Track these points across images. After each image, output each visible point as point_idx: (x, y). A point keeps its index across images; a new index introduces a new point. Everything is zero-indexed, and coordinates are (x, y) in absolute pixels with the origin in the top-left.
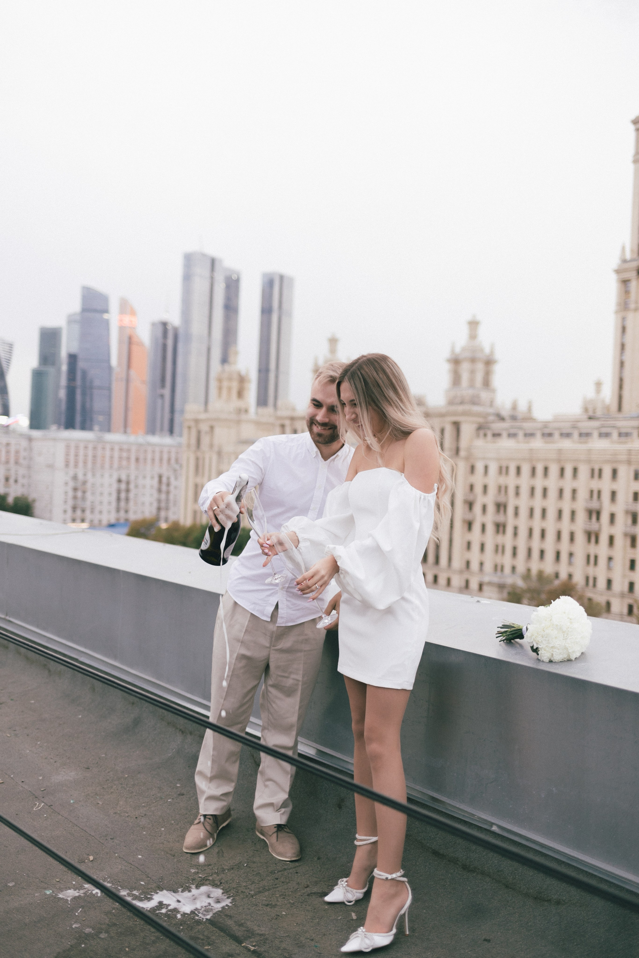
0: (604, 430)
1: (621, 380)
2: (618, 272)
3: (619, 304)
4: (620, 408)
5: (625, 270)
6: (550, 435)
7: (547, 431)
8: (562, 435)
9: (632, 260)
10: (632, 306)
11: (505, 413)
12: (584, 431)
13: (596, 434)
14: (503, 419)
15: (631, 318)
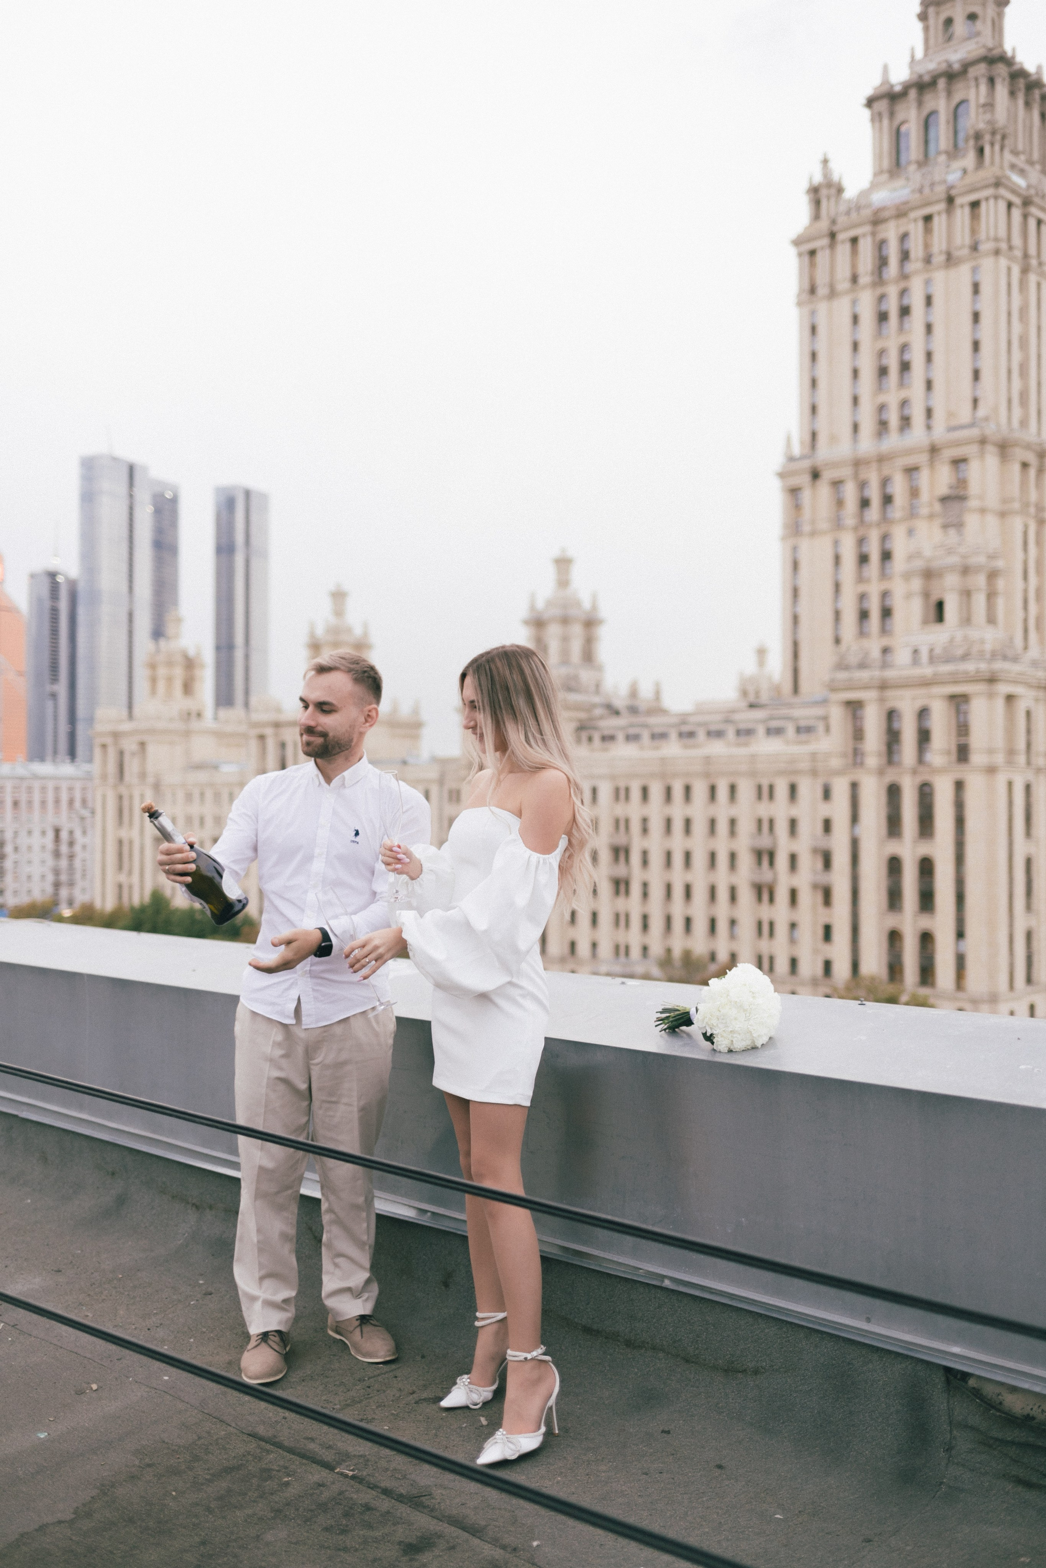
0: (774, 724)
1: (796, 645)
2: (782, 475)
3: (786, 526)
4: (796, 689)
5: (794, 473)
6: (691, 734)
7: (686, 729)
8: (709, 734)
9: (803, 457)
10: (806, 528)
11: (620, 703)
12: (742, 726)
13: (761, 730)
14: (617, 713)
15: (805, 545)
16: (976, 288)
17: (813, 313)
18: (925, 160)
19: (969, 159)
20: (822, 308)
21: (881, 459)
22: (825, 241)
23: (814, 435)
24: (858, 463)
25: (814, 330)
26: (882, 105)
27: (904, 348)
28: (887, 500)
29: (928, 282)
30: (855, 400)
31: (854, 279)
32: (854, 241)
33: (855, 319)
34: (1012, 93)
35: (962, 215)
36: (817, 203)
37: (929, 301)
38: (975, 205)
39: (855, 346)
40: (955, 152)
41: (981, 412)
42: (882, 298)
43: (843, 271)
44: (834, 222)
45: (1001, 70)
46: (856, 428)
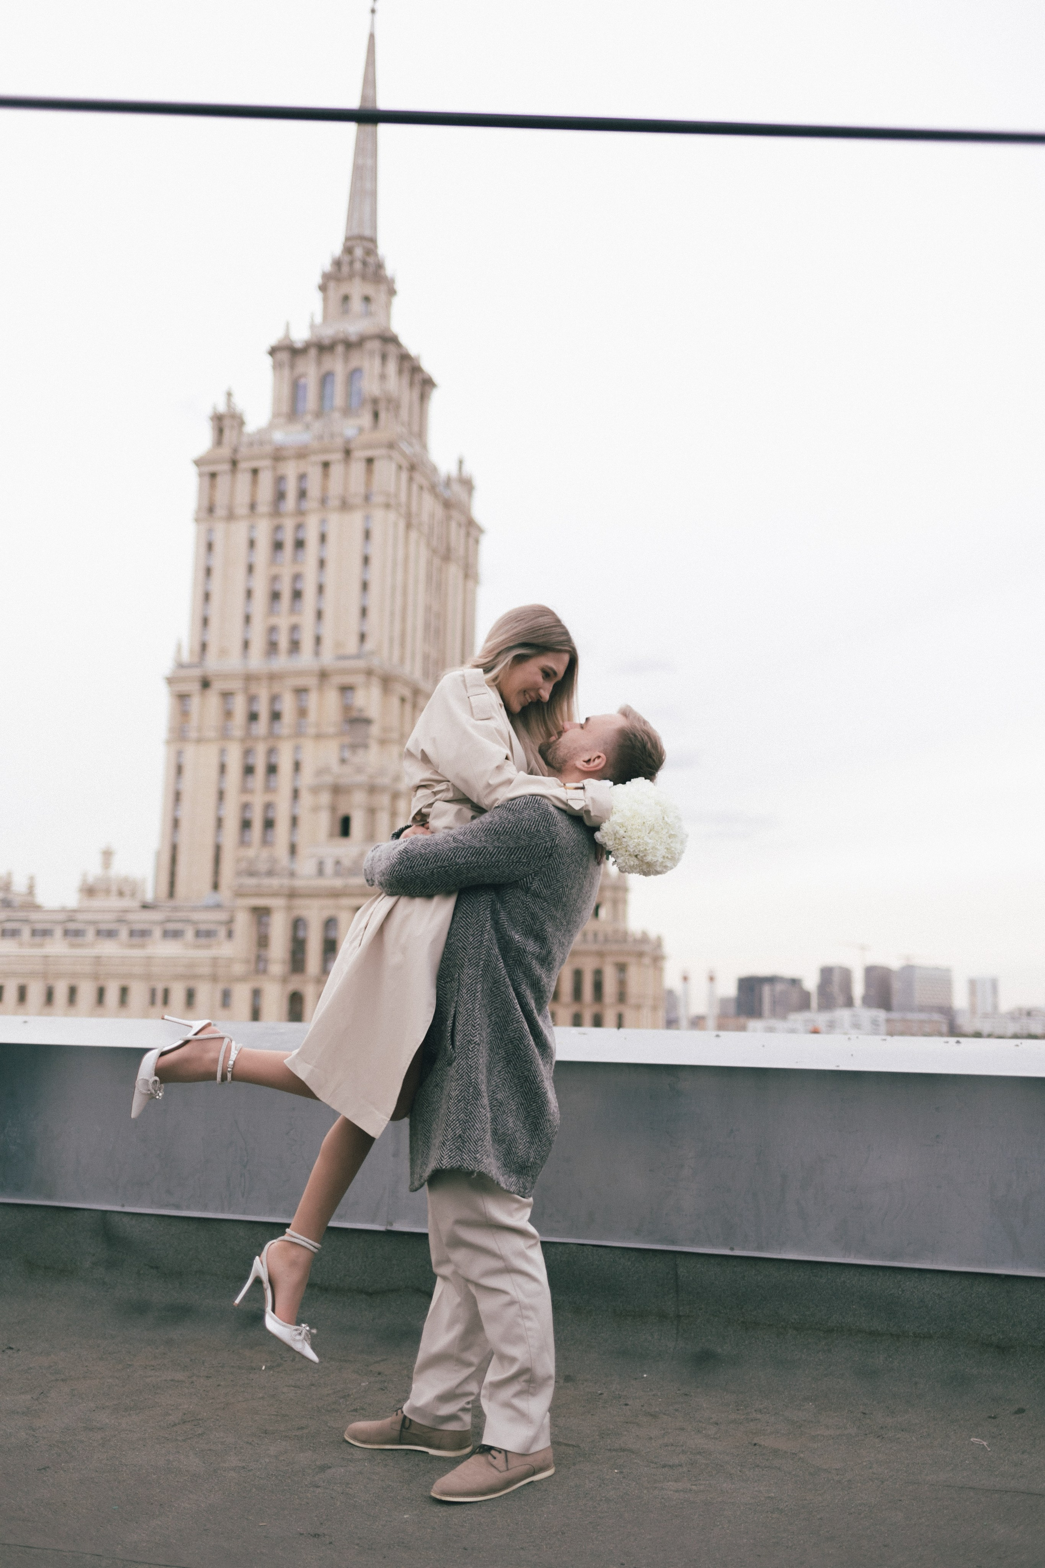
0: (171, 926)
1: (174, 848)
2: (170, 681)
3: (172, 730)
5: (183, 680)
6: (78, 933)
7: (72, 926)
8: (99, 933)
9: (191, 666)
10: (193, 734)
12: (137, 927)
13: (157, 933)
15: (191, 753)
16: (367, 535)
17: (210, 531)
18: (319, 414)
19: (366, 419)
20: (220, 528)
21: (273, 677)
22: (226, 467)
23: (204, 646)
24: (249, 678)
25: (210, 546)
26: (284, 356)
27: (297, 577)
28: (276, 716)
29: (323, 522)
30: (248, 619)
31: (253, 506)
32: (255, 472)
33: (252, 544)
34: (400, 372)
35: (358, 468)
36: (220, 431)
37: (323, 538)
38: (370, 461)
39: (250, 569)
40: (347, 411)
41: (369, 645)
42: (278, 528)
43: (242, 496)
44: (235, 451)
45: (392, 349)
46: (246, 645)
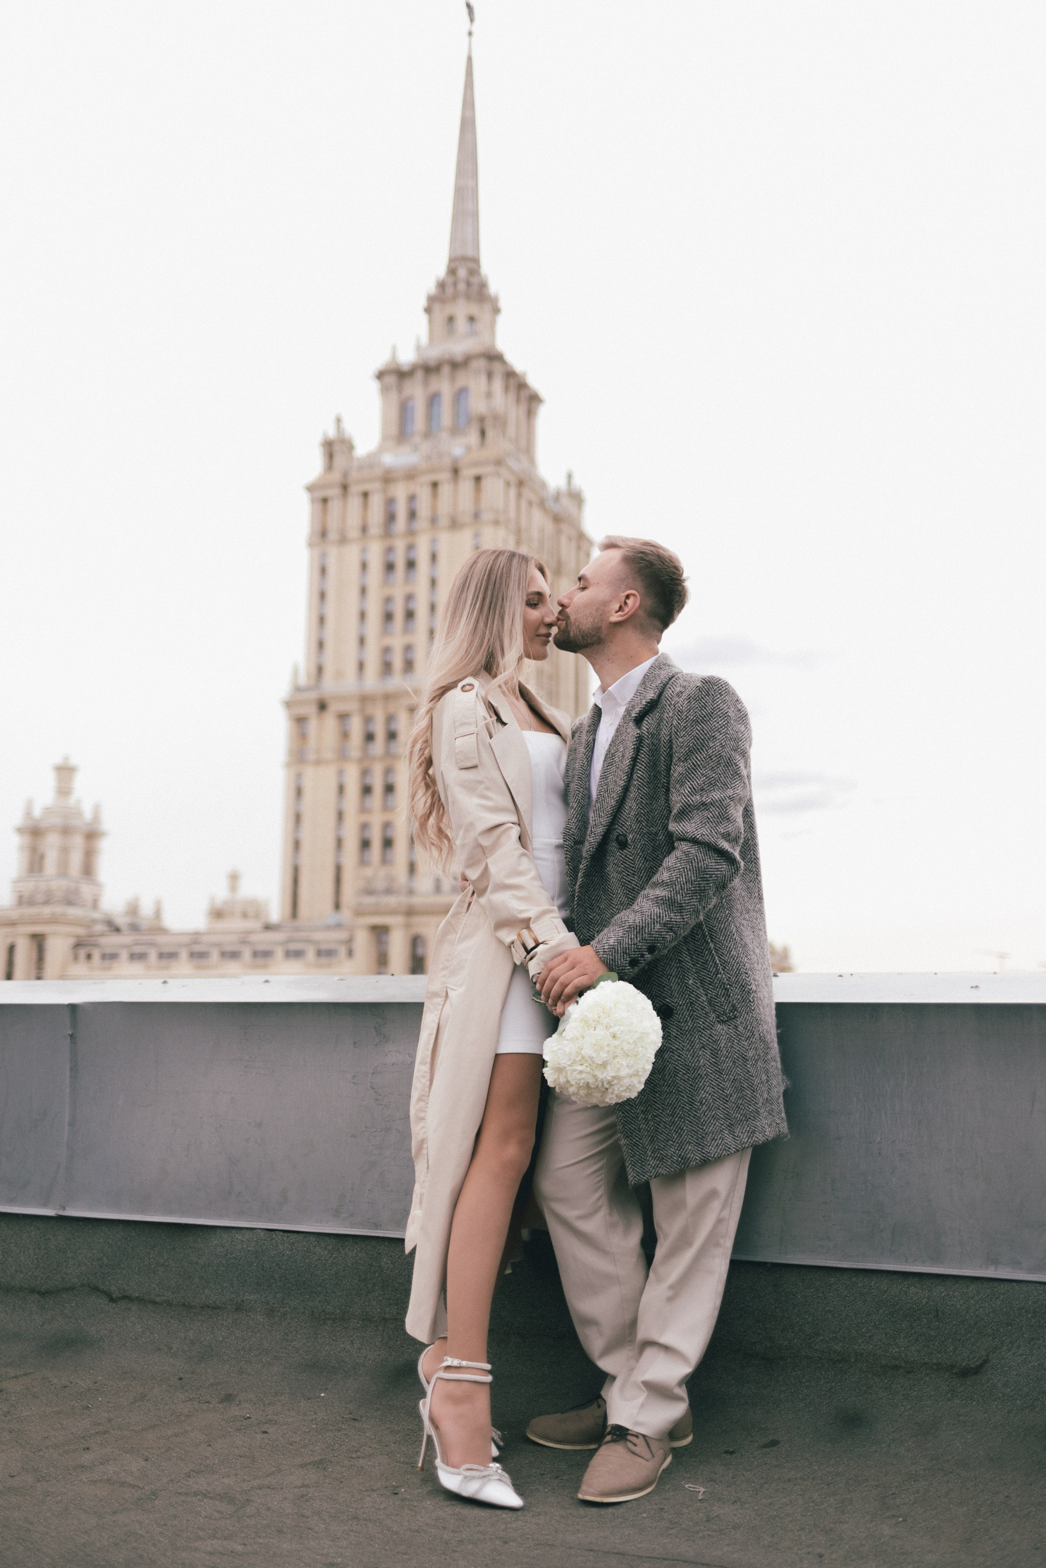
0: (293, 947)
1: (296, 871)
2: (288, 704)
3: (291, 753)
4: (294, 914)
5: (302, 703)
6: (202, 955)
7: (197, 948)
8: (223, 954)
9: (308, 689)
10: (311, 756)
11: (121, 921)
12: (260, 948)
13: (279, 953)
14: (117, 930)
15: (310, 775)
17: (323, 555)
18: (428, 434)
19: (473, 437)
20: (333, 552)
21: (388, 697)
22: (337, 491)
23: (320, 670)
24: (365, 699)
25: (323, 571)
26: (391, 380)
27: (409, 598)
28: (392, 736)
29: (434, 541)
30: (362, 641)
31: (364, 529)
32: (365, 495)
33: (364, 566)
34: (507, 389)
35: (466, 487)
36: (330, 457)
37: (434, 557)
38: (478, 479)
39: (364, 591)
40: (456, 431)
42: (390, 550)
43: (354, 519)
45: (497, 367)
46: (361, 666)
